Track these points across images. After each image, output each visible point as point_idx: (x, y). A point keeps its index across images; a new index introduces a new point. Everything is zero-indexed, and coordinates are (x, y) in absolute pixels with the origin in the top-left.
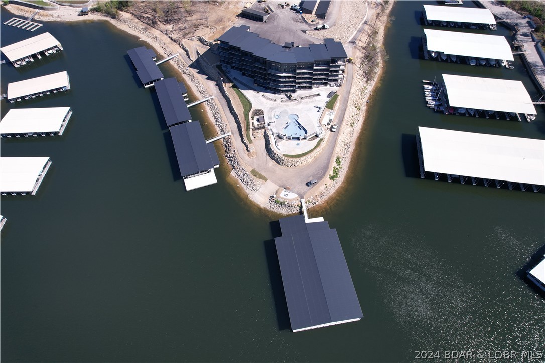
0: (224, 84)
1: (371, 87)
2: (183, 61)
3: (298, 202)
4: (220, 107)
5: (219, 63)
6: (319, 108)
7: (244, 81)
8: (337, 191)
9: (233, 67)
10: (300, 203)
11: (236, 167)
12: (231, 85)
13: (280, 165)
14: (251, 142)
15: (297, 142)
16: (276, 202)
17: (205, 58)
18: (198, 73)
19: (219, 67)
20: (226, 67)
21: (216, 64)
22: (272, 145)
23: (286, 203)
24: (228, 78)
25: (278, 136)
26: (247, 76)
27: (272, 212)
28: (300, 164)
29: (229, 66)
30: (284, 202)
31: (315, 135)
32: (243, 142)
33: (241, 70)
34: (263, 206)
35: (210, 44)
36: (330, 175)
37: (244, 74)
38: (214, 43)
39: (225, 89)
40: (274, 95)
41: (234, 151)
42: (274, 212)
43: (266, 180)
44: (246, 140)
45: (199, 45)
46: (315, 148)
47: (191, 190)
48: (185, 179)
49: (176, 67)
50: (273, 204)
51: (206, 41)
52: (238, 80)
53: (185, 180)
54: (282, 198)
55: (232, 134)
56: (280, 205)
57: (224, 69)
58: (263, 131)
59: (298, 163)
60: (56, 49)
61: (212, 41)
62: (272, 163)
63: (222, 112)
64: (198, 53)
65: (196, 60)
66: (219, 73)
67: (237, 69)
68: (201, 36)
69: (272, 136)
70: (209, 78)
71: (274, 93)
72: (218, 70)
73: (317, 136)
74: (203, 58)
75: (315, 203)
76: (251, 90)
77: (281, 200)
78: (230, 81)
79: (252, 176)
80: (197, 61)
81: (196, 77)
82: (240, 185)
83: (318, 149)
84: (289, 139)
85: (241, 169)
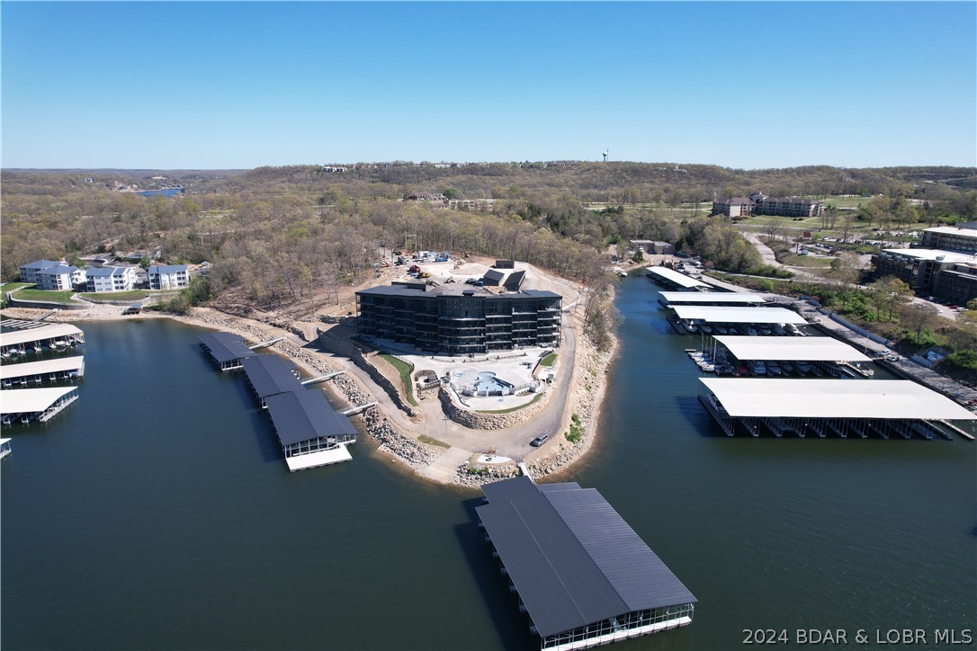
0: (362, 355)
1: (607, 358)
2: (292, 342)
3: (513, 468)
4: (356, 379)
5: (355, 335)
6: (529, 364)
8: (583, 458)
9: (379, 336)
10: (518, 470)
11: (389, 437)
12: (375, 353)
13: (471, 427)
14: (415, 404)
15: (498, 398)
16: (471, 472)
17: (331, 335)
18: (317, 352)
19: (356, 339)
20: (368, 337)
21: (350, 336)
22: (455, 402)
23: (490, 470)
24: (371, 347)
25: (463, 394)
26: (404, 343)
27: (464, 488)
28: (509, 423)
29: (373, 337)
30: (487, 469)
31: (528, 389)
32: (400, 407)
34: (444, 481)
35: (339, 320)
36: (566, 434)
37: (397, 341)
38: (347, 317)
39: (366, 359)
40: (449, 357)
41: (385, 419)
42: (469, 489)
43: (448, 447)
44: (405, 403)
45: (321, 325)
46: (532, 402)
47: (298, 471)
48: (289, 456)
49: (280, 352)
50: (464, 476)
51: (333, 319)
52: (387, 348)
53: (287, 459)
54: (481, 464)
55: (379, 402)
56: (479, 476)
58: (437, 390)
59: (504, 420)
60: (71, 341)
61: (343, 316)
62: (455, 427)
63: (361, 384)
64: (319, 332)
66: (355, 345)
68: (324, 315)
69: (453, 393)
71: (451, 355)
72: (354, 342)
73: (531, 391)
74: (328, 335)
75: (546, 471)
76: (411, 355)
77: (479, 468)
78: (375, 350)
79: (419, 444)
80: (317, 340)
81: (315, 356)
82: (398, 460)
83: (537, 404)
84: (484, 395)
85: (399, 437)
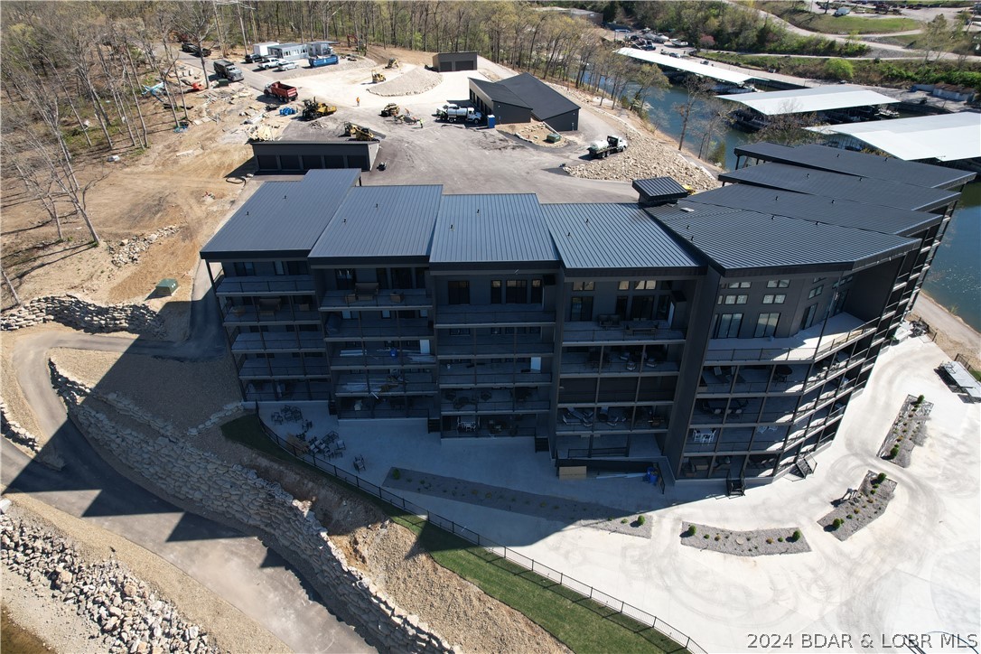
0: (338, 547)
5: (233, 408)
7: (474, 474)
9: (342, 407)
12: (403, 535)
17: (125, 404)
18: (92, 511)
19: (246, 431)
20: (295, 414)
21: (214, 418)
24: (353, 490)
26: (475, 433)
29: (314, 408)
33: (403, 406)
35: (131, 319)
37: (443, 427)
38: (157, 305)
39: (374, 582)
40: (733, 501)
45: (59, 344)
51: (101, 311)
52: (427, 484)
57: (285, 431)
61: (139, 301)
64: (62, 386)
65: (62, 433)
66: (262, 473)
67: (373, 407)
68: (60, 293)
70: (196, 527)
71: (734, 487)
72: (247, 454)
74: (109, 408)
76: (570, 520)
78: (382, 509)
80: (69, 436)
81: (87, 550)
